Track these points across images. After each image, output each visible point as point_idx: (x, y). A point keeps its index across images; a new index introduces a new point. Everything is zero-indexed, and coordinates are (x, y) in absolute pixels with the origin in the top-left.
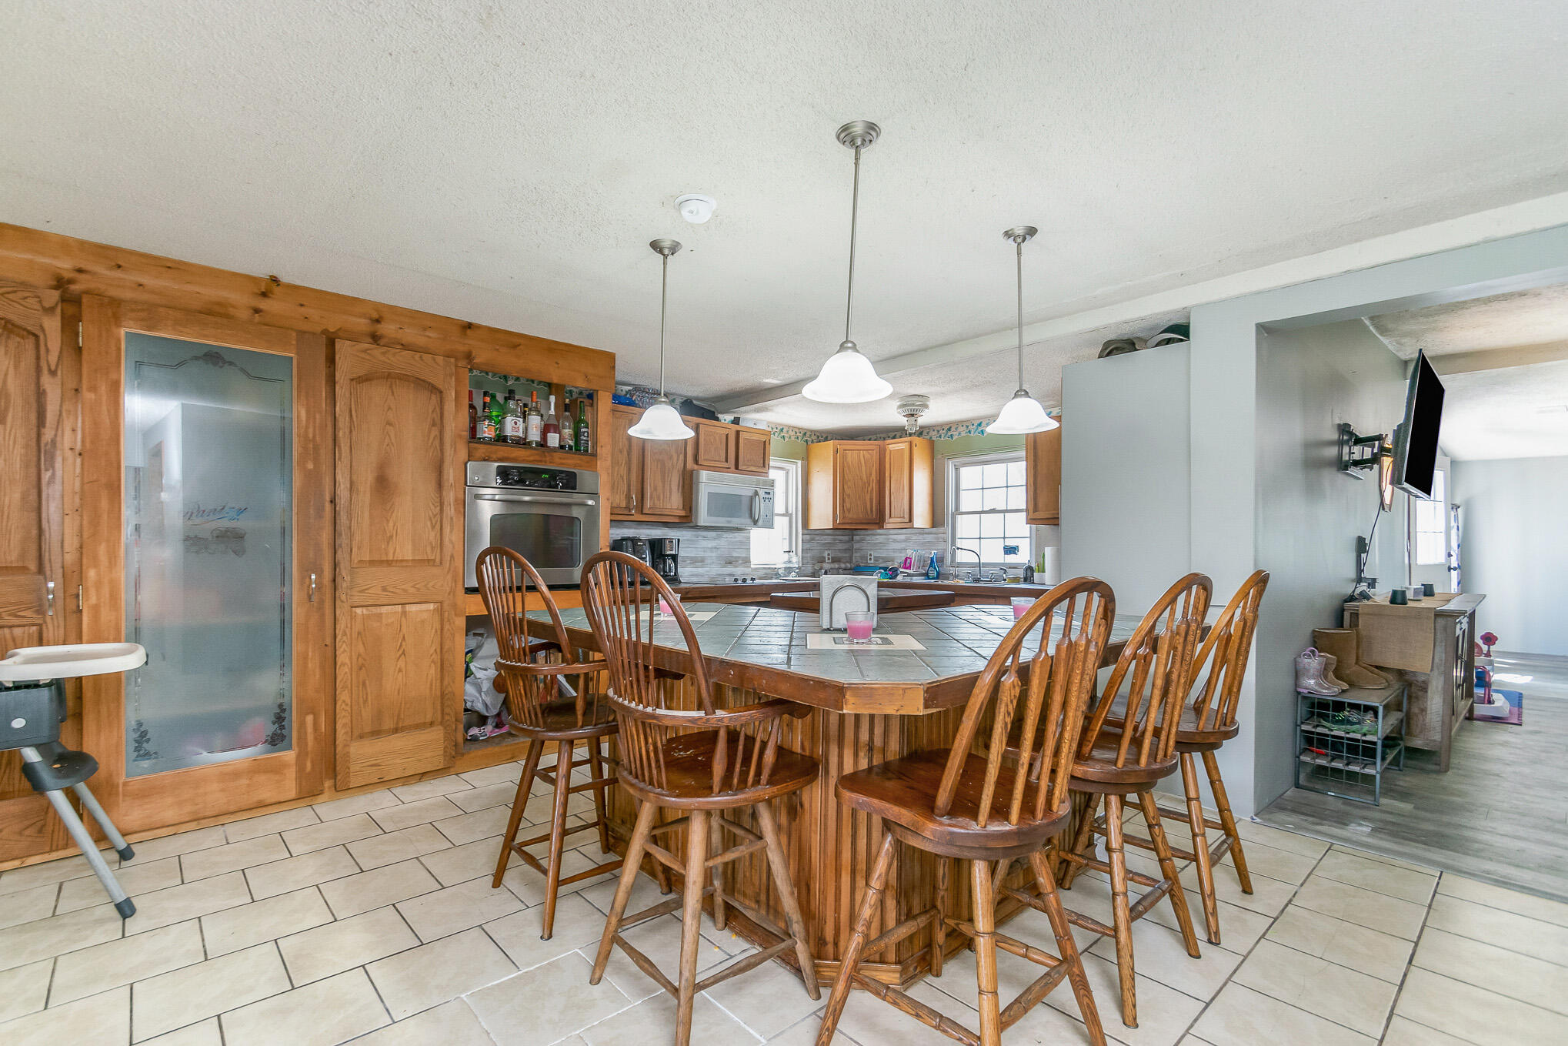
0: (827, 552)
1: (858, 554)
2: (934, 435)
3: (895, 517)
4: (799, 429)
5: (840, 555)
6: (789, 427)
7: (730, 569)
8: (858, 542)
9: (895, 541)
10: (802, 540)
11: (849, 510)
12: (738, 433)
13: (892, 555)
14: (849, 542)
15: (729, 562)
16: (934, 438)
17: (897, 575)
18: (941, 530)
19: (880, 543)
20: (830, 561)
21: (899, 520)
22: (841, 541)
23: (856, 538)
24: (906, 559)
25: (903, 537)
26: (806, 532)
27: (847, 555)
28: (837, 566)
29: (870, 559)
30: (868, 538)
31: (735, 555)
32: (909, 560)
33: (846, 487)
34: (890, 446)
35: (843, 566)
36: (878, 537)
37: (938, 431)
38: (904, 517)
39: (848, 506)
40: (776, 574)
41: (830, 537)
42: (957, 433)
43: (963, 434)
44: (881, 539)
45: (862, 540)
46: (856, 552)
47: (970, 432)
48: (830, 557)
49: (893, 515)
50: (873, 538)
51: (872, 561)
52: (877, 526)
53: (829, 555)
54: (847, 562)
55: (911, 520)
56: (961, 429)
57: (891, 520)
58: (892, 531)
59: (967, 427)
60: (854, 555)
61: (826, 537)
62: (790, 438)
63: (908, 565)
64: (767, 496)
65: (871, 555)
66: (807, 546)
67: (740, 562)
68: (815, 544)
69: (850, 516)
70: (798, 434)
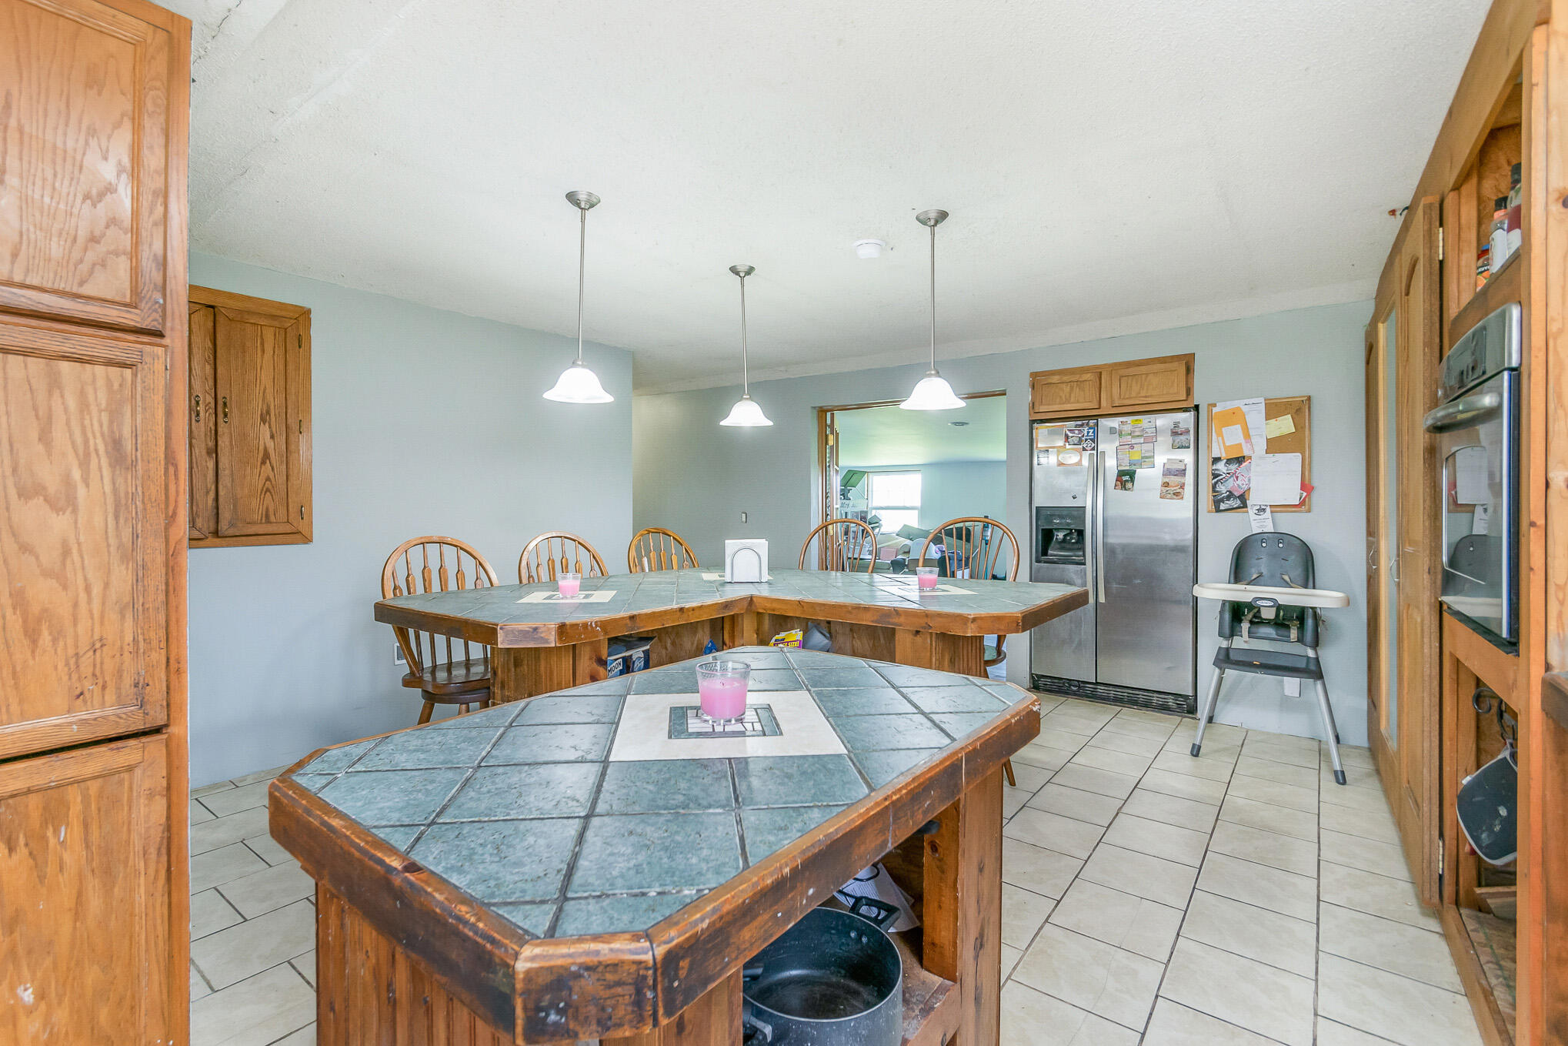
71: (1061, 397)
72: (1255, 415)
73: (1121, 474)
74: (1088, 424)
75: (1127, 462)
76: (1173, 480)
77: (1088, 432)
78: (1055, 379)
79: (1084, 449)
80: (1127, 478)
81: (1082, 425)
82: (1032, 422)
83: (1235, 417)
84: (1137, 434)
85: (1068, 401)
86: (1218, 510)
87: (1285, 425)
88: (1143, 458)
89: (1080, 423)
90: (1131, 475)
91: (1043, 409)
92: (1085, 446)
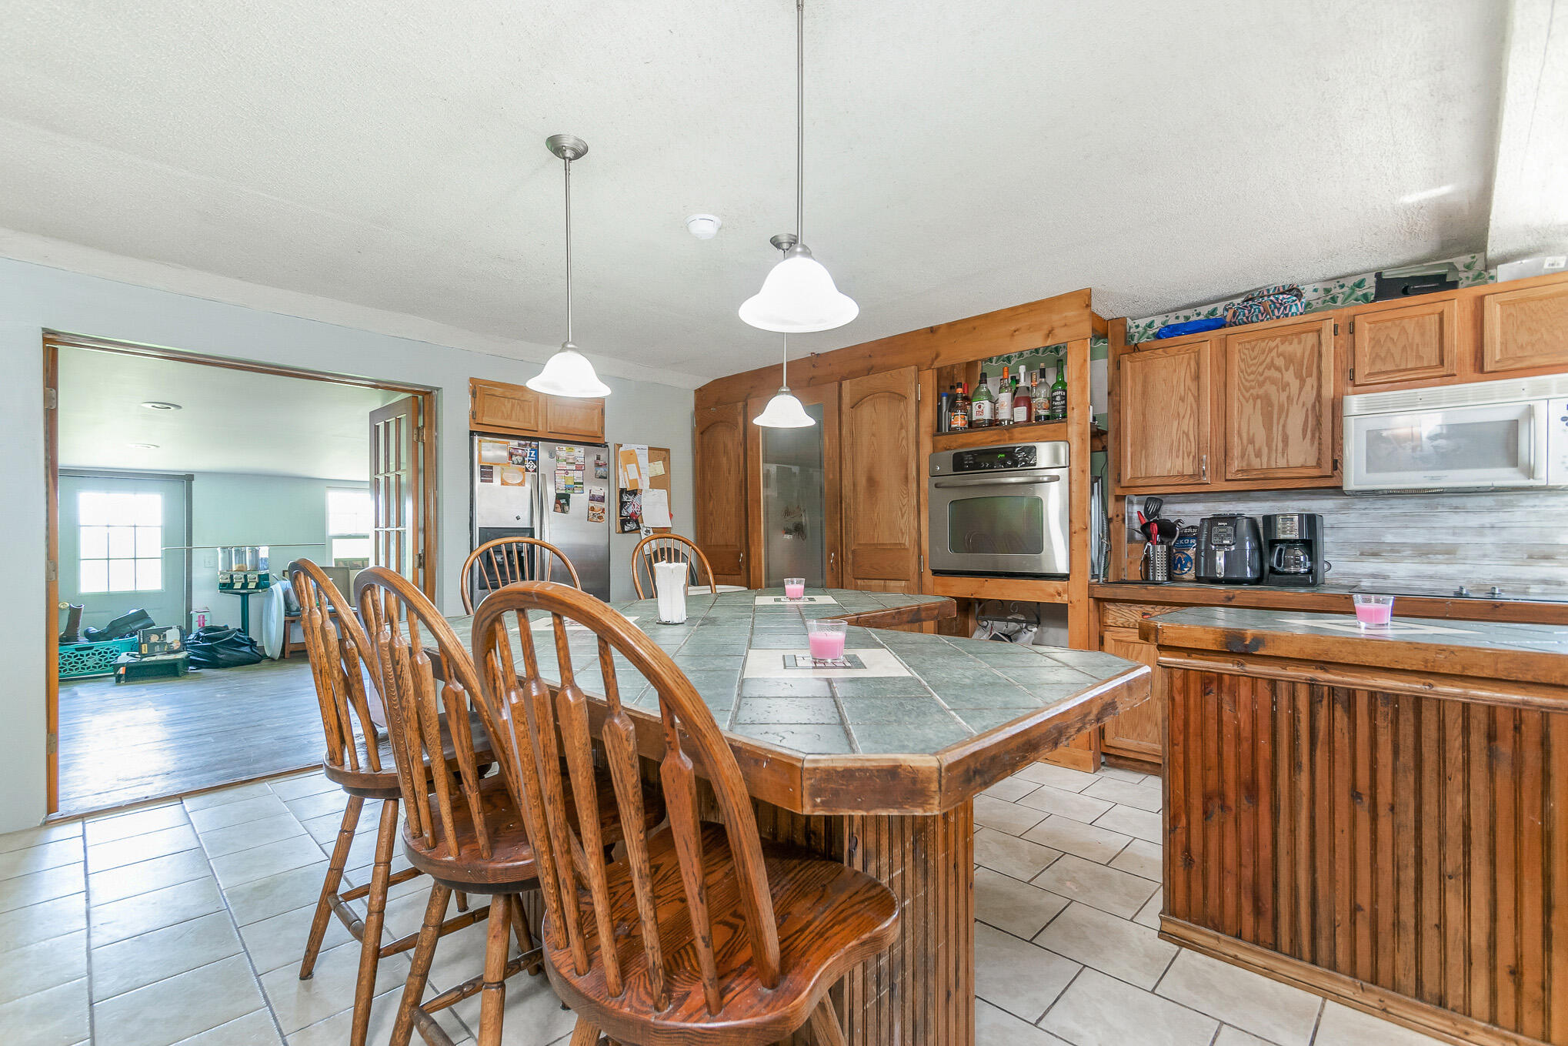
12: (1482, 298)
71: (503, 412)
72: (643, 458)
73: (559, 497)
74: (530, 445)
75: (563, 486)
76: (597, 505)
77: (531, 453)
78: (499, 391)
79: (527, 470)
80: (563, 501)
81: (525, 445)
82: (472, 433)
83: (631, 457)
84: (571, 461)
85: (509, 417)
86: (624, 532)
87: (659, 468)
88: (575, 483)
89: (523, 442)
90: (567, 497)
91: (486, 420)
92: (527, 466)
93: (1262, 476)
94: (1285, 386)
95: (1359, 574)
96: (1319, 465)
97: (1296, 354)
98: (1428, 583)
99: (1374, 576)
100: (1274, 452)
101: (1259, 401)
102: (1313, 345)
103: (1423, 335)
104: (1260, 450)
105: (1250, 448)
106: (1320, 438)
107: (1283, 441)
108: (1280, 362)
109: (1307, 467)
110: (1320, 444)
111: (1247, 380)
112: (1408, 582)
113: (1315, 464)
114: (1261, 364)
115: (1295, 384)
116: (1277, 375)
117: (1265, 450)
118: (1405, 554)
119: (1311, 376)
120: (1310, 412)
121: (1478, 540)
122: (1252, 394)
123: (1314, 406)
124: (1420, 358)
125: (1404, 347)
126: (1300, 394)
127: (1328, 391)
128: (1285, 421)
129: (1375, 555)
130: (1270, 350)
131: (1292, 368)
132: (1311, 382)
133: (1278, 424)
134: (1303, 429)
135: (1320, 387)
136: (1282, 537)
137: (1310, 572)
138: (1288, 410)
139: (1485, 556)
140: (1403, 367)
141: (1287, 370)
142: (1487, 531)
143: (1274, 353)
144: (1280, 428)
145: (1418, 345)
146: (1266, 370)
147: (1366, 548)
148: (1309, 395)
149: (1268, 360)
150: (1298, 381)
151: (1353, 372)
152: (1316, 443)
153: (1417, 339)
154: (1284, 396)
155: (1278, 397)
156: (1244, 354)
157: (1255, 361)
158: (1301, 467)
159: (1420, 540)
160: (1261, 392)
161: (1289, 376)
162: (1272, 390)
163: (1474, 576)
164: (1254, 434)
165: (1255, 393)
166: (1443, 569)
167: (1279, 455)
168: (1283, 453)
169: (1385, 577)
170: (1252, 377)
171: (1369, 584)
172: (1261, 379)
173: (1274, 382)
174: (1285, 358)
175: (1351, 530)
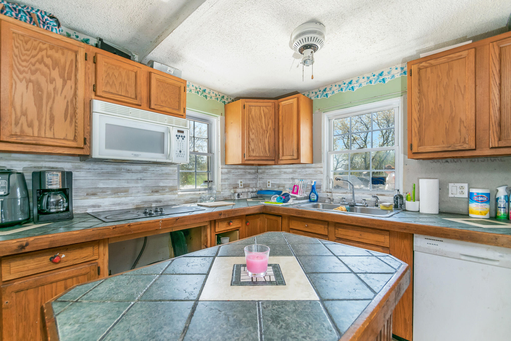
0: (240, 181)
1: (261, 182)
2: (312, 96)
3: (286, 155)
4: (219, 92)
5: (249, 182)
6: (210, 89)
7: (156, 197)
8: (261, 173)
9: (285, 173)
10: (221, 172)
11: (253, 150)
12: (150, 73)
13: (283, 182)
14: (255, 173)
15: (156, 191)
16: (313, 98)
17: (289, 199)
18: (319, 165)
19: (275, 174)
20: (242, 187)
21: (289, 157)
22: (249, 173)
23: (260, 171)
24: (295, 186)
25: (291, 170)
26: (224, 166)
27: (254, 182)
28: (246, 190)
29: (269, 185)
30: (267, 171)
31: (161, 184)
32: (296, 187)
33: (251, 133)
34: (283, 103)
35: (251, 190)
36: (273, 170)
37: (316, 93)
38: (293, 155)
39: (253, 147)
40: (200, 198)
41: (242, 170)
42: (331, 92)
43: (336, 92)
44: (276, 171)
45: (263, 173)
46: (259, 180)
47: (342, 89)
48: (242, 184)
49: (285, 154)
50: (271, 171)
51: (270, 187)
52: (272, 162)
53: (241, 182)
54: (254, 187)
55: (298, 157)
56: (334, 88)
57: (284, 158)
58: (283, 166)
59: (340, 86)
60: (258, 182)
61: (239, 170)
62: (211, 97)
63: (295, 191)
64: (181, 134)
65: (269, 182)
66: (225, 176)
67: (167, 190)
68: (231, 175)
69: (254, 155)
70: (218, 96)
93: (34, 142)
94: (52, 81)
95: (86, 206)
96: (75, 140)
97: (60, 60)
98: (117, 207)
99: (93, 206)
100: (43, 125)
101: (31, 85)
102: (72, 60)
103: (128, 80)
104: (32, 121)
105: (23, 119)
106: (76, 122)
107: (50, 119)
108: (48, 61)
109: (68, 140)
110: (75, 126)
111: (20, 65)
112: (109, 208)
113: (72, 139)
114: (34, 57)
115: (59, 82)
116: (45, 69)
117: (36, 123)
118: (108, 193)
119: (71, 79)
120: (69, 104)
121: (136, 185)
122: (24, 77)
123: (72, 101)
124: (127, 91)
125: (120, 83)
126: (63, 89)
127: (81, 93)
128: (52, 105)
129: (94, 194)
130: (41, 50)
131: (57, 69)
132: (70, 83)
133: (47, 106)
134: (65, 114)
135: (76, 89)
136: (50, 187)
137: (67, 209)
138: (54, 98)
139: (138, 192)
140: (120, 93)
141: (54, 69)
142: (139, 181)
143: (44, 53)
144: (48, 109)
145: (126, 84)
146: (37, 63)
147: (90, 191)
148: (68, 91)
149: (39, 56)
150: (62, 80)
151: (95, 86)
152: (73, 124)
153: (126, 82)
154: (51, 87)
155: (47, 87)
156: (18, 43)
157: (28, 53)
158: (63, 139)
159: (114, 186)
160: (33, 78)
161: (55, 74)
162: (42, 80)
163: (135, 202)
164: (26, 110)
165: (28, 78)
166: (123, 200)
167: (48, 128)
168: (50, 128)
169: (99, 206)
170: (24, 64)
171: (91, 211)
172: (33, 68)
173: (43, 74)
174: (52, 60)
175: (82, 181)
